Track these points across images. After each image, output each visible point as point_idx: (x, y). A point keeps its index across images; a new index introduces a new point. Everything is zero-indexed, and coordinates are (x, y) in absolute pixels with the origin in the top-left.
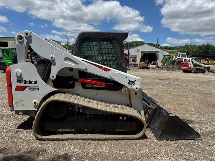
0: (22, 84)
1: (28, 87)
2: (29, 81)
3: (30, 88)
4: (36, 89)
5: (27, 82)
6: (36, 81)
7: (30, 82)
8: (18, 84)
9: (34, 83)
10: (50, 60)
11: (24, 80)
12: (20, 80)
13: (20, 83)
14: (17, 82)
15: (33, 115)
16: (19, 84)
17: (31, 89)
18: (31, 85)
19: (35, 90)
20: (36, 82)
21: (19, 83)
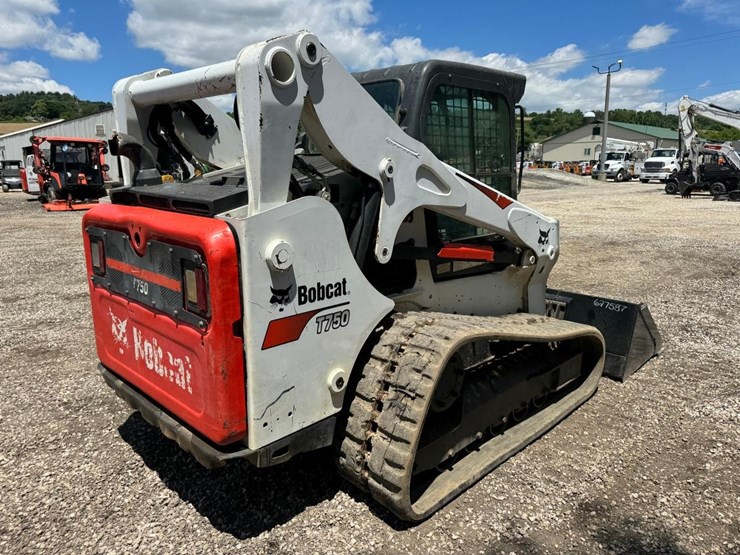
0: (293, 308)
1: (314, 319)
2: (319, 284)
3: (320, 320)
4: (340, 317)
5: (310, 290)
6: (341, 281)
7: (321, 292)
8: (276, 313)
9: (333, 290)
10: (379, 179)
11: (299, 284)
12: (285, 288)
13: (283, 306)
14: (273, 300)
15: (326, 440)
16: (281, 310)
17: (325, 323)
18: (326, 302)
19: (336, 323)
20: (341, 288)
21: (280, 306)
